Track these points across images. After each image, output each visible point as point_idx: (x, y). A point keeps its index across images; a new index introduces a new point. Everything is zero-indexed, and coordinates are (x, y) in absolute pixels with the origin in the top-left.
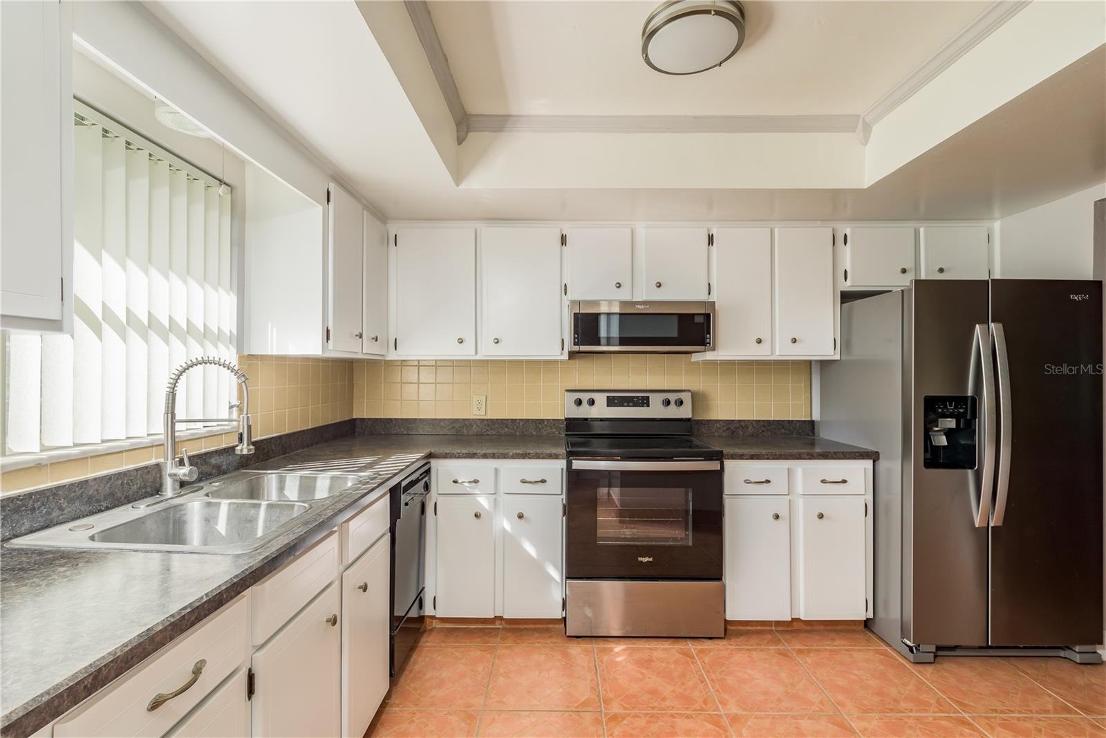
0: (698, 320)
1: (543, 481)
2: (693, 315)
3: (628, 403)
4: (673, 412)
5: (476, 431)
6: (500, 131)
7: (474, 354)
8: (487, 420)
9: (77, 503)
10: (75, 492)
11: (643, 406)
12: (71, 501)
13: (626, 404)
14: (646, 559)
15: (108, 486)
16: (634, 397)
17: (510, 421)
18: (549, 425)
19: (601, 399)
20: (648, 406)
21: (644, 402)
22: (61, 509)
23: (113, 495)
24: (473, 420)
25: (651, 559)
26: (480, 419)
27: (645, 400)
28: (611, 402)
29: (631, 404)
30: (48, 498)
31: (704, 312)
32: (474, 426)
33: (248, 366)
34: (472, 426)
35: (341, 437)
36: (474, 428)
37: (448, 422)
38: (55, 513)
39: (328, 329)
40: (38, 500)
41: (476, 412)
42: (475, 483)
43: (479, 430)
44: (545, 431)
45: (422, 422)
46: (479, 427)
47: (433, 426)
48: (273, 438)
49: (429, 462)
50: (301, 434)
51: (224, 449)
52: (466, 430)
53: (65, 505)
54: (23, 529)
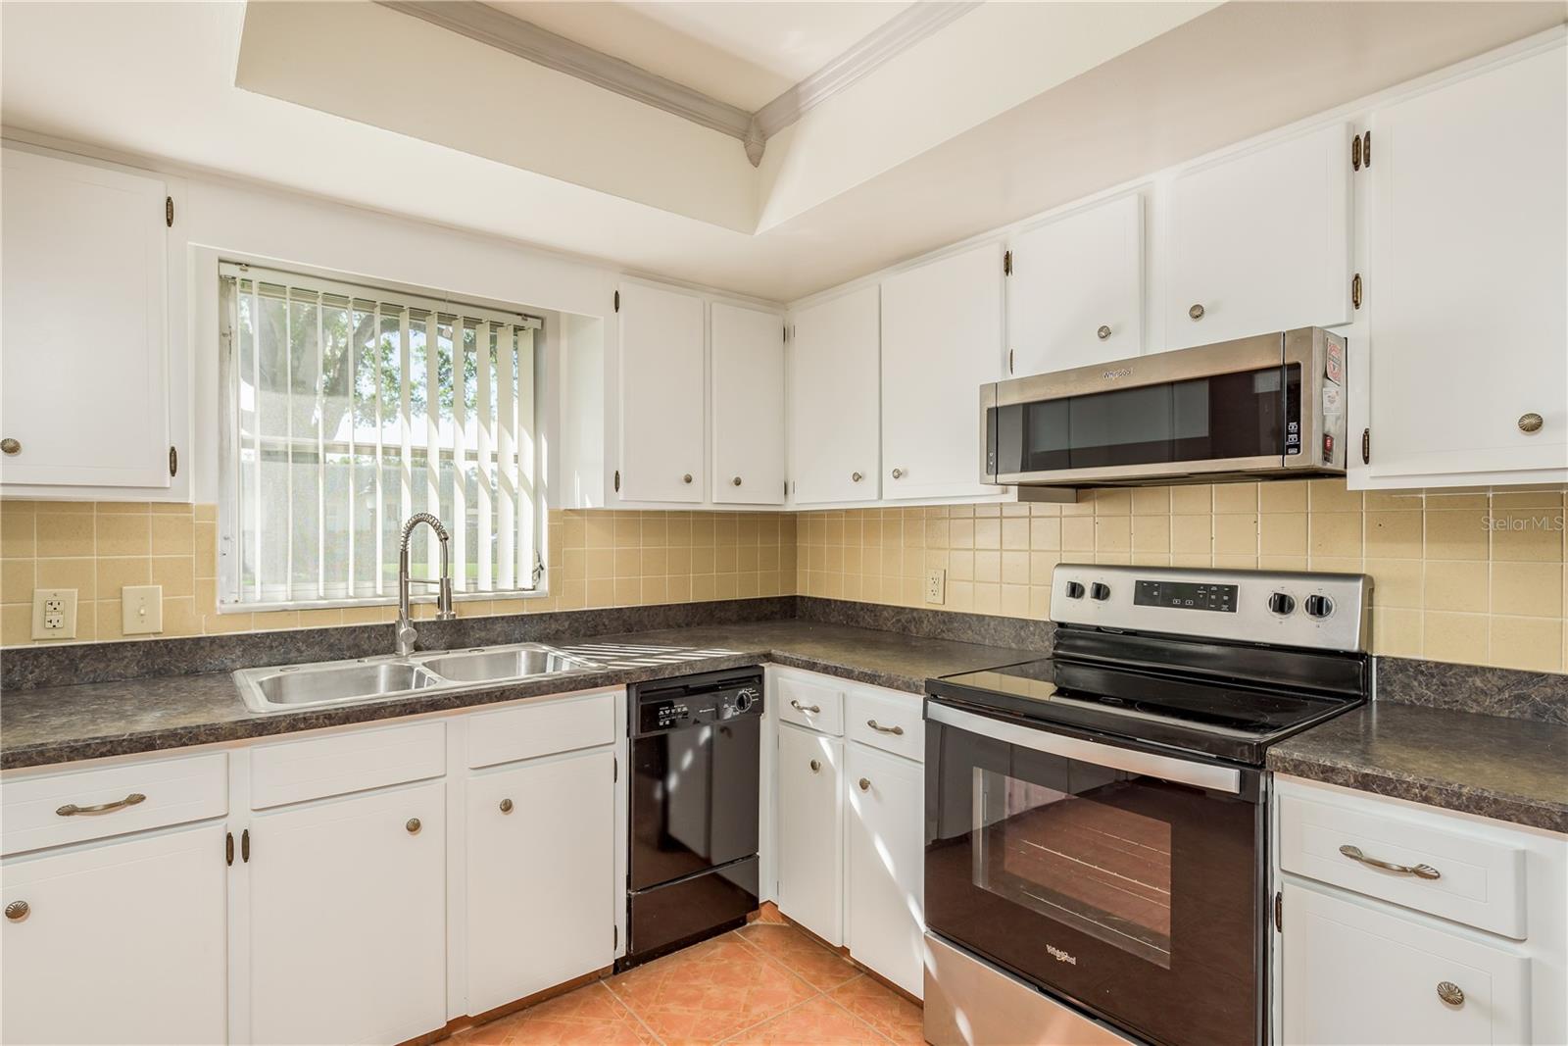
0: (1265, 385)
1: (898, 731)
2: (1249, 375)
3: (1183, 602)
4: (1300, 631)
5: (927, 630)
6: (798, 118)
7: (875, 498)
8: (943, 613)
9: (317, 648)
10: (314, 637)
11: (1219, 609)
12: (310, 646)
13: (1176, 601)
14: (1062, 956)
15: (353, 636)
16: (1198, 586)
17: (974, 619)
18: (1037, 632)
19: (1123, 586)
20: (1232, 609)
21: (1224, 599)
22: (299, 650)
23: (358, 647)
24: (924, 610)
25: (1073, 961)
26: (932, 611)
27: (1226, 593)
28: (1146, 594)
29: (1189, 602)
30: (285, 639)
31: (1276, 362)
32: (926, 622)
33: (566, 523)
34: (923, 622)
35: (758, 620)
36: (924, 626)
37: (893, 611)
38: (293, 654)
39: (617, 473)
40: (275, 640)
41: (930, 598)
42: (816, 710)
43: (932, 631)
44: (1032, 643)
45: (862, 609)
46: (931, 624)
47: (875, 616)
48: (606, 610)
49: (757, 666)
50: (662, 609)
51: (517, 616)
52: (915, 627)
53: (304, 648)
54: (261, 662)
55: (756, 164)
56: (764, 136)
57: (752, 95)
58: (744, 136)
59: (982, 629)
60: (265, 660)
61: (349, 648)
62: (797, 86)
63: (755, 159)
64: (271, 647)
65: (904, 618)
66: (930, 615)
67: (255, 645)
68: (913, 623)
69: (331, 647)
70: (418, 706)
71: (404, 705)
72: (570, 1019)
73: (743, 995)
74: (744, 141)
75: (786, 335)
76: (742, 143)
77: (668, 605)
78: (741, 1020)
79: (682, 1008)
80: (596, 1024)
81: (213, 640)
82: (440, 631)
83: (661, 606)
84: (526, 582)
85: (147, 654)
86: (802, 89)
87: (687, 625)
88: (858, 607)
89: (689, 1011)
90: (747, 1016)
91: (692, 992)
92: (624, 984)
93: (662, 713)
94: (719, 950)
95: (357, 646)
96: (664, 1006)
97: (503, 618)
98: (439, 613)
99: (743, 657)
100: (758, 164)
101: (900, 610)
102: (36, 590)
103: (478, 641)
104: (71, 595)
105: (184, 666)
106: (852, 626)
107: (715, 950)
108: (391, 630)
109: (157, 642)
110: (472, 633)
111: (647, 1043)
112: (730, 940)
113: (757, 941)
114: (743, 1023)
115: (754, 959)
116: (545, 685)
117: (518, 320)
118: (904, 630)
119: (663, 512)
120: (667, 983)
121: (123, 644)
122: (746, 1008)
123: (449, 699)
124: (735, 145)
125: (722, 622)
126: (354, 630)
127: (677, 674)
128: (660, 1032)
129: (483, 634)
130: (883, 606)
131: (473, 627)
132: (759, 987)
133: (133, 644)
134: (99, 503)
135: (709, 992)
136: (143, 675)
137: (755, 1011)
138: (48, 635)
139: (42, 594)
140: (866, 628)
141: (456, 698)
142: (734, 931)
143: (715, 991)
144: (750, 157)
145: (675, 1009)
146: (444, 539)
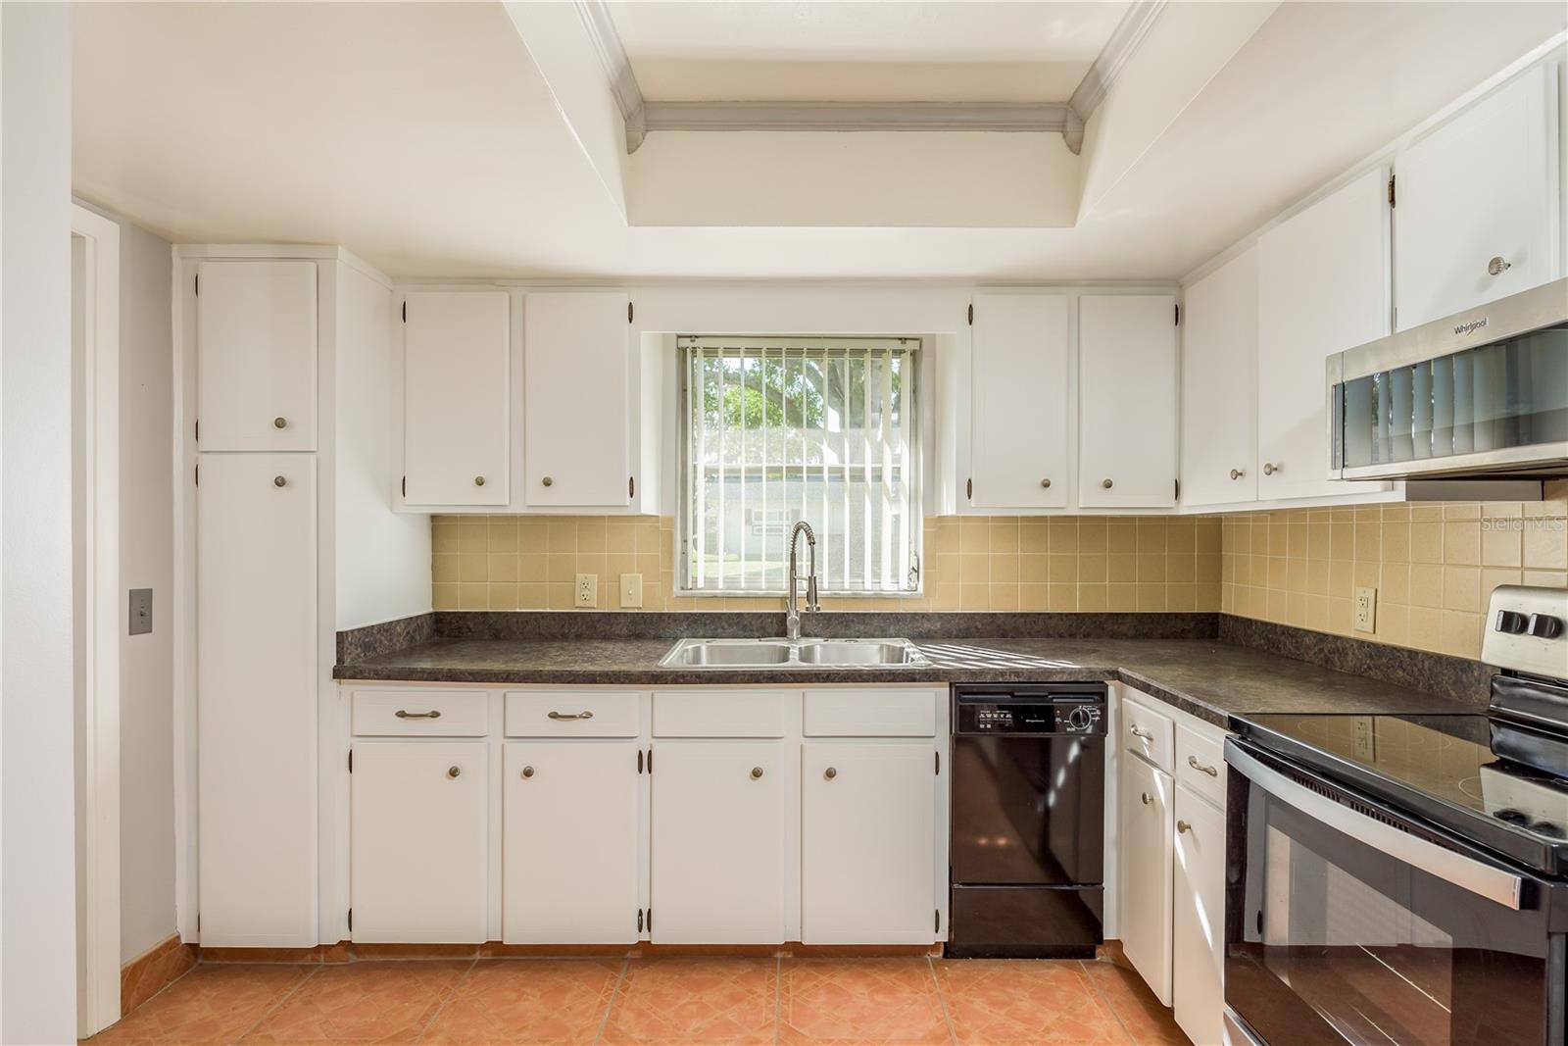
1: (1212, 772)
5: (1352, 665)
6: (1104, 94)
7: (1254, 499)
8: (1369, 644)
9: (735, 627)
12: (730, 625)
17: (1405, 654)
18: (1483, 678)
24: (1349, 640)
26: (1358, 641)
32: (1350, 654)
33: (939, 528)
34: (1347, 654)
35: (1164, 637)
36: (1349, 659)
37: (1315, 637)
38: (720, 631)
39: (970, 480)
40: (707, 619)
41: (1359, 625)
42: (1150, 739)
43: (1358, 664)
44: (1476, 693)
45: (1283, 633)
46: (1357, 659)
47: (1297, 642)
48: (979, 614)
49: (1102, 682)
50: (1042, 616)
51: (892, 614)
52: (1339, 659)
53: (726, 627)
54: (699, 635)
55: (1078, 152)
56: (1082, 123)
57: (1060, 88)
58: (1062, 129)
59: (1416, 669)
60: (701, 633)
61: (757, 630)
62: (1095, 64)
63: (1076, 147)
64: (705, 625)
65: (1328, 646)
66: (1355, 646)
67: (695, 622)
68: (1337, 655)
69: (745, 628)
70: (761, 677)
71: (751, 675)
72: (886, 978)
73: (1051, 1017)
74: (1062, 132)
75: (1178, 315)
76: (1060, 135)
77: (1048, 614)
78: (1036, 1037)
79: (987, 1006)
80: (905, 992)
81: (670, 615)
82: (825, 622)
83: (1039, 614)
84: (904, 584)
85: (633, 622)
86: (1098, 66)
87: (1071, 636)
88: (1278, 630)
89: (990, 1011)
90: (1043, 1037)
91: (1002, 997)
92: (946, 968)
93: (982, 715)
94: (1052, 972)
95: (763, 628)
96: (971, 999)
97: (879, 614)
98: (808, 606)
99: (1080, 671)
100: (1080, 150)
101: (1322, 637)
102: (578, 575)
103: (858, 634)
104: (594, 578)
105: (652, 632)
106: (1273, 654)
107: (1051, 973)
108: (782, 618)
109: (637, 614)
110: (852, 626)
111: (938, 1021)
112: (1072, 968)
113: (1098, 977)
114: (1036, 1041)
115: (1084, 992)
116: (865, 674)
117: (898, 345)
118: (1327, 662)
119: (1043, 518)
120: (985, 981)
121: (619, 614)
122: (1047, 1030)
123: (785, 675)
124: (1053, 141)
125: (1114, 636)
126: (761, 615)
127: (1000, 680)
128: (955, 1018)
129: (862, 627)
130: (1304, 630)
131: (853, 621)
132: (1072, 1018)
133: (625, 614)
134: (610, 517)
135: (1019, 1003)
136: (630, 636)
137: (1054, 1036)
138: (582, 604)
139: (580, 577)
140: (1287, 657)
141: (790, 674)
142: (1080, 961)
143: (1026, 1004)
144: (1070, 147)
145: (979, 1003)
146: (812, 543)
